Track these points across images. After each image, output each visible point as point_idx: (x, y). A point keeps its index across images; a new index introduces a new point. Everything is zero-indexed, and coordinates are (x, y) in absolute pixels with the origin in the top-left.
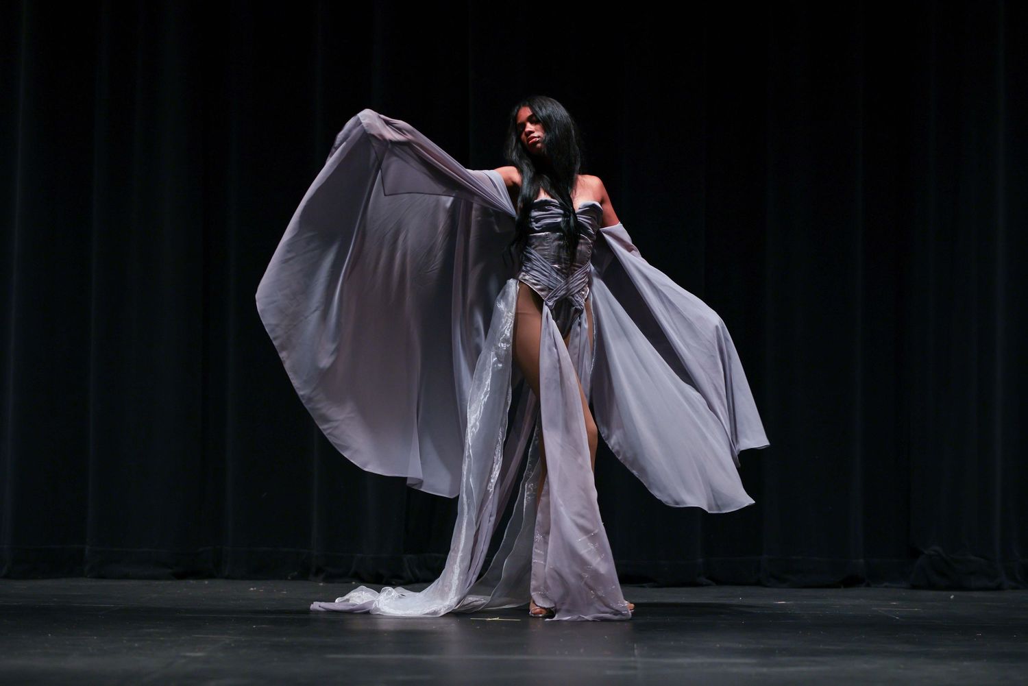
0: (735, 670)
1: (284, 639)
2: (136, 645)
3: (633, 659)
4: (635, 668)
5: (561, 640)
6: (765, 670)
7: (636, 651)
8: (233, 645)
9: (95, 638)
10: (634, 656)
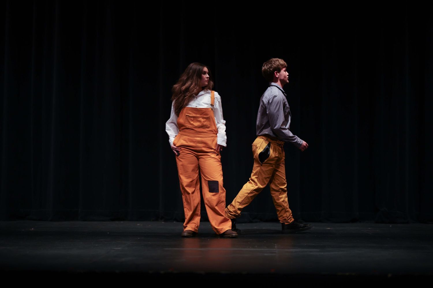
0: (312, 253)
1: (149, 243)
2: (97, 245)
3: (274, 249)
4: (275, 253)
5: (249, 243)
6: (322, 253)
7: (276, 247)
8: (131, 245)
9: (81, 243)
10: (275, 248)
